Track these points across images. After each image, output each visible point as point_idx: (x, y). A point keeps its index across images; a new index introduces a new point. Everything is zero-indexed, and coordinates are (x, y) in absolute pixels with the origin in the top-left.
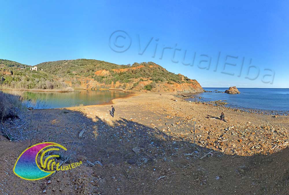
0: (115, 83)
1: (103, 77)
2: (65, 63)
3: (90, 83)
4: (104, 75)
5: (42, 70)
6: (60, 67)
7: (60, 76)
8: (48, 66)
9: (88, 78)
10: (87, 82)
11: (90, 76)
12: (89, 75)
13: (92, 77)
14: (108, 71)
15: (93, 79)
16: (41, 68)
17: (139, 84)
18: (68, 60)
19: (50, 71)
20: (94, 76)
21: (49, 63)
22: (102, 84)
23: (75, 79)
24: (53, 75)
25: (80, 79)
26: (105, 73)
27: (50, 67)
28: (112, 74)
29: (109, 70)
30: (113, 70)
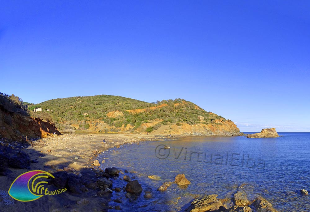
0: (125, 126)
1: (114, 120)
2: (79, 100)
3: (99, 126)
4: (116, 117)
5: (48, 110)
6: (72, 107)
7: (67, 119)
8: (57, 105)
9: (98, 121)
10: (97, 124)
11: (101, 118)
12: (101, 117)
13: (103, 119)
14: (122, 112)
15: (103, 122)
16: (47, 108)
17: (141, 126)
18: (83, 97)
19: (58, 112)
20: (105, 118)
21: (59, 100)
22: (112, 127)
23: (83, 122)
24: (59, 117)
25: (89, 122)
26: (117, 114)
27: (60, 106)
28: (126, 115)
29: (123, 111)
30: (128, 111)
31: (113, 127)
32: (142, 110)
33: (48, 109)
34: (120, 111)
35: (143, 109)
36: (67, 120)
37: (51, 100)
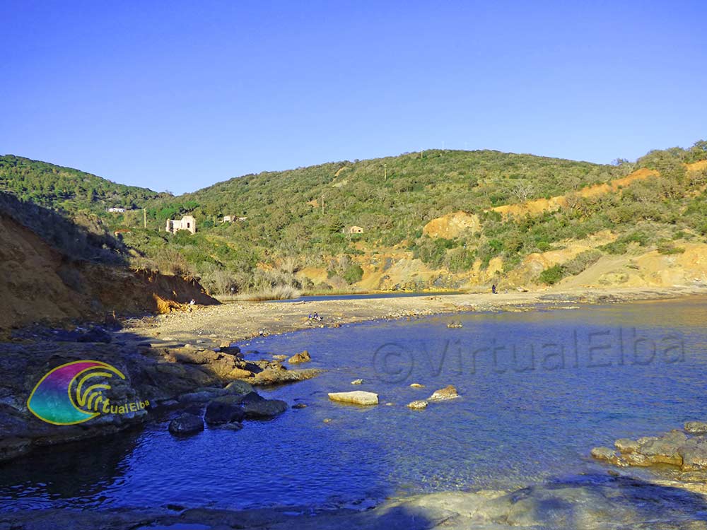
0: (485, 265)
1: (450, 245)
2: (343, 176)
3: (394, 269)
4: (455, 235)
5: (227, 218)
6: (314, 203)
7: (287, 252)
8: (259, 197)
9: (393, 252)
10: (388, 264)
11: (404, 243)
12: (403, 237)
13: (413, 246)
14: (475, 217)
15: (411, 254)
16: (225, 210)
18: (357, 162)
19: (259, 226)
20: (418, 241)
21: (269, 177)
22: (438, 272)
23: (340, 258)
24: (260, 248)
25: (361, 258)
26: (460, 224)
27: (271, 202)
28: (493, 226)
29: (481, 214)
30: (497, 210)
31: (444, 271)
32: (551, 203)
33: (229, 214)
34: (470, 212)
35: (555, 199)
36: (285, 255)
37: (238, 179)
